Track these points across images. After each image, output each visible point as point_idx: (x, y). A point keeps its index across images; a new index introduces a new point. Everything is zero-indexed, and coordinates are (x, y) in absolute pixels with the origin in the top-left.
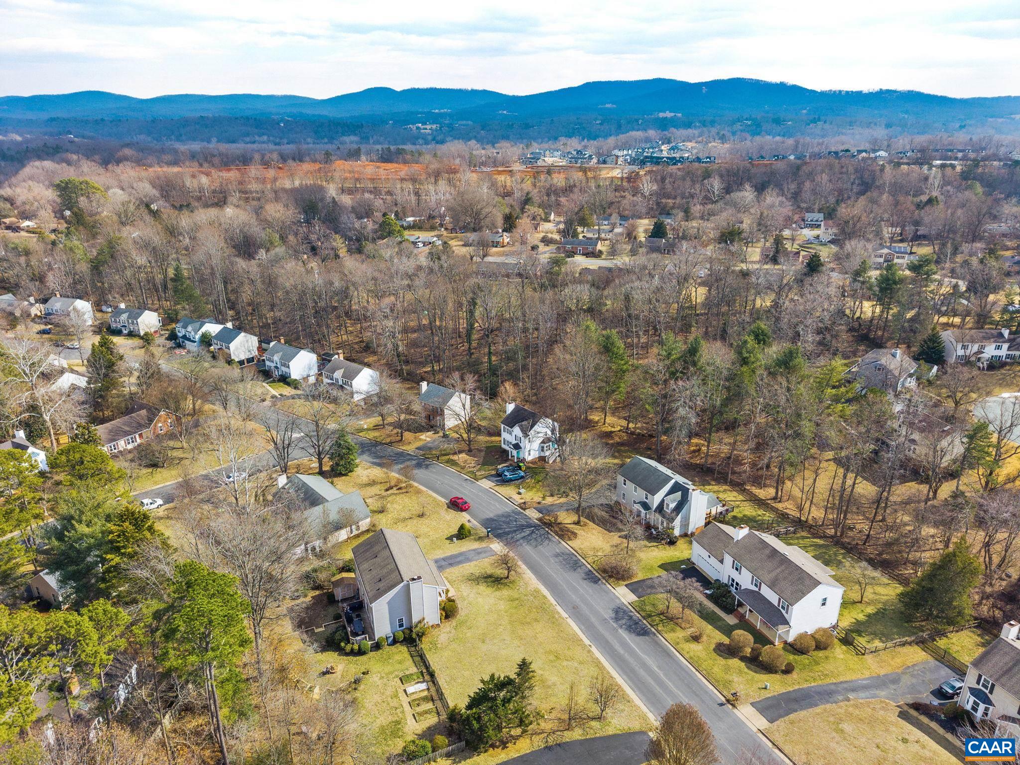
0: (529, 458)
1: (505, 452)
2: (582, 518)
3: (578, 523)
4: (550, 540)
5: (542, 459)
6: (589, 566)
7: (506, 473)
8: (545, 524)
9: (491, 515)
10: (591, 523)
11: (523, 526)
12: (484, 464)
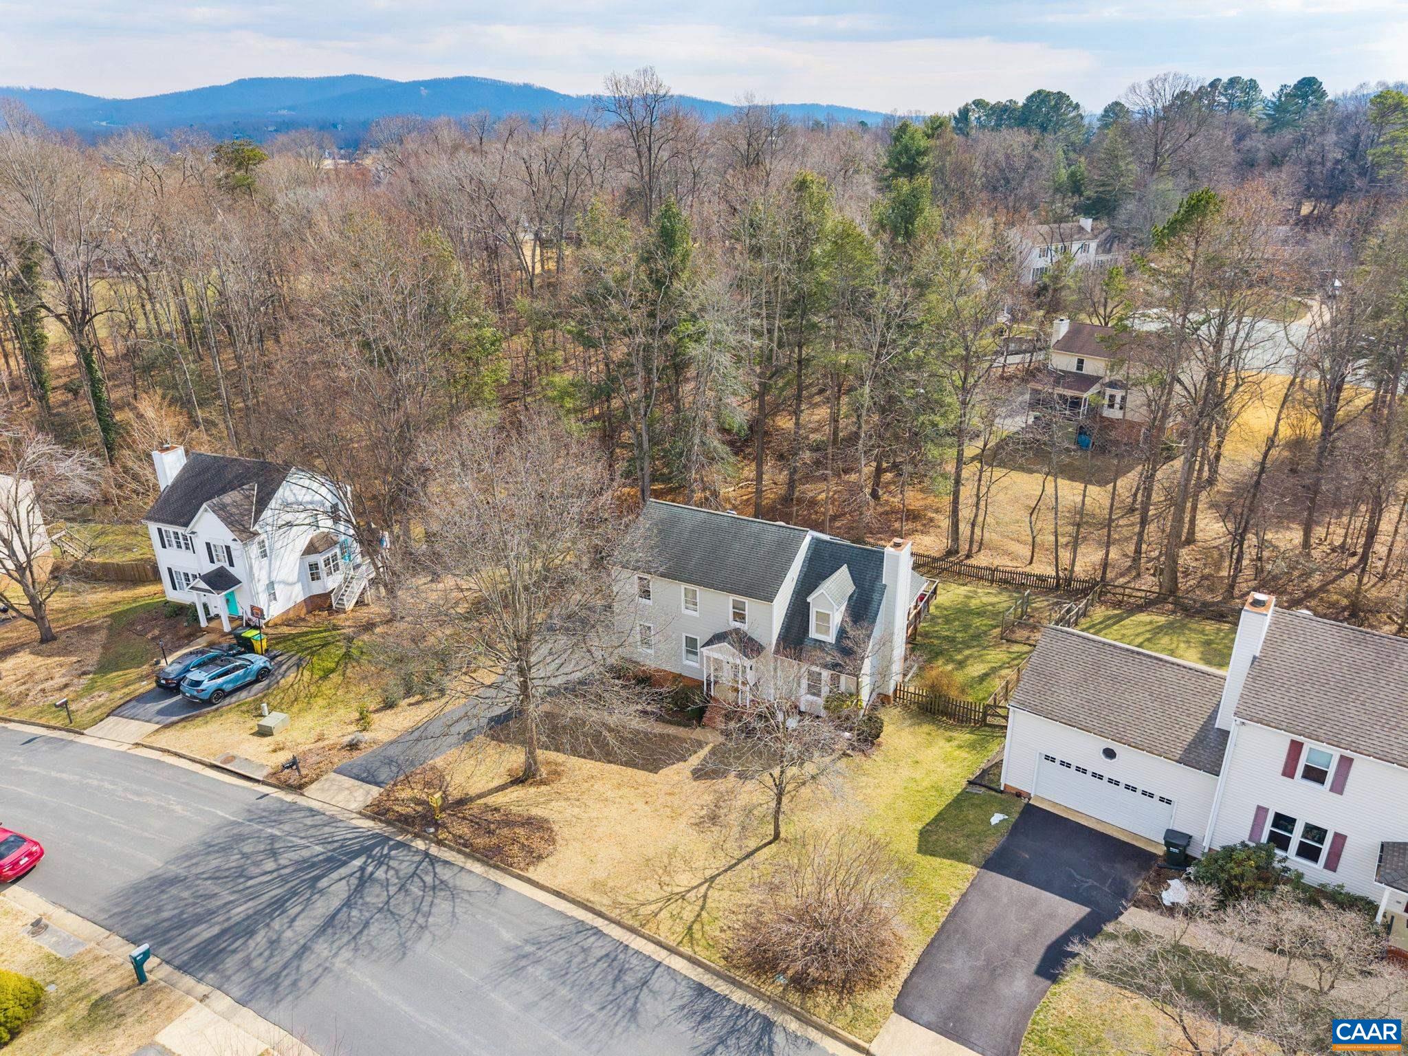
0: (274, 611)
1: (184, 612)
2: (541, 754)
3: (524, 778)
4: (453, 893)
5: (320, 603)
6: (678, 963)
7: (195, 675)
8: (404, 822)
9: (152, 862)
10: (574, 761)
11: (306, 865)
12: (104, 668)
